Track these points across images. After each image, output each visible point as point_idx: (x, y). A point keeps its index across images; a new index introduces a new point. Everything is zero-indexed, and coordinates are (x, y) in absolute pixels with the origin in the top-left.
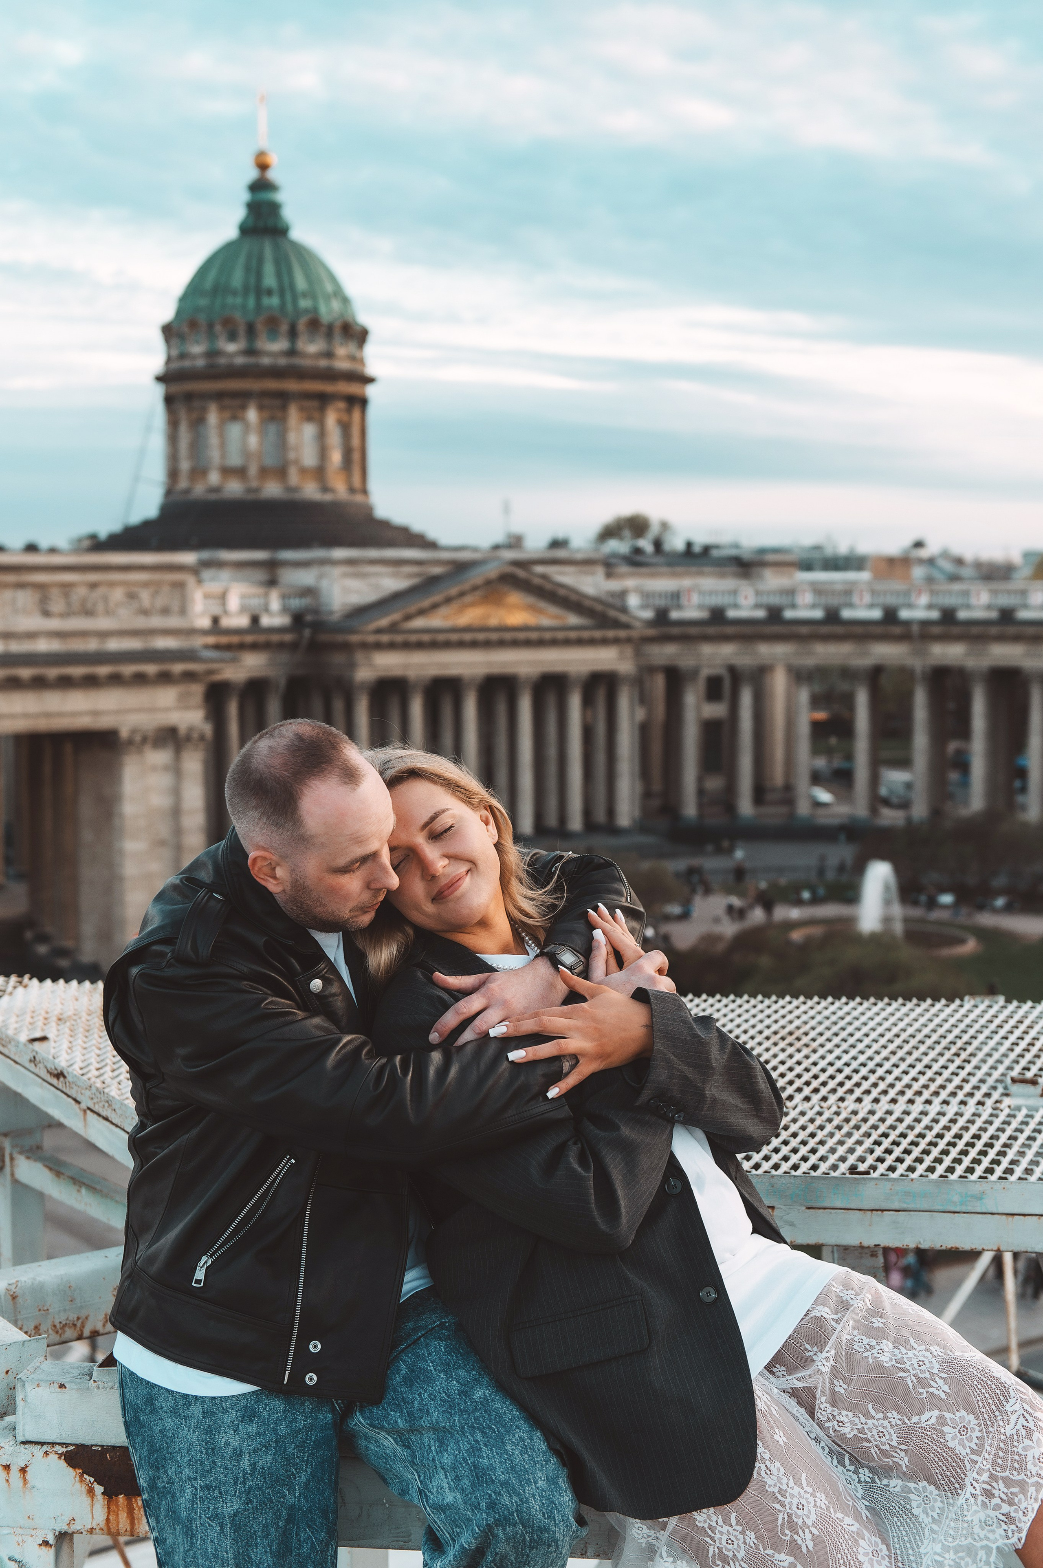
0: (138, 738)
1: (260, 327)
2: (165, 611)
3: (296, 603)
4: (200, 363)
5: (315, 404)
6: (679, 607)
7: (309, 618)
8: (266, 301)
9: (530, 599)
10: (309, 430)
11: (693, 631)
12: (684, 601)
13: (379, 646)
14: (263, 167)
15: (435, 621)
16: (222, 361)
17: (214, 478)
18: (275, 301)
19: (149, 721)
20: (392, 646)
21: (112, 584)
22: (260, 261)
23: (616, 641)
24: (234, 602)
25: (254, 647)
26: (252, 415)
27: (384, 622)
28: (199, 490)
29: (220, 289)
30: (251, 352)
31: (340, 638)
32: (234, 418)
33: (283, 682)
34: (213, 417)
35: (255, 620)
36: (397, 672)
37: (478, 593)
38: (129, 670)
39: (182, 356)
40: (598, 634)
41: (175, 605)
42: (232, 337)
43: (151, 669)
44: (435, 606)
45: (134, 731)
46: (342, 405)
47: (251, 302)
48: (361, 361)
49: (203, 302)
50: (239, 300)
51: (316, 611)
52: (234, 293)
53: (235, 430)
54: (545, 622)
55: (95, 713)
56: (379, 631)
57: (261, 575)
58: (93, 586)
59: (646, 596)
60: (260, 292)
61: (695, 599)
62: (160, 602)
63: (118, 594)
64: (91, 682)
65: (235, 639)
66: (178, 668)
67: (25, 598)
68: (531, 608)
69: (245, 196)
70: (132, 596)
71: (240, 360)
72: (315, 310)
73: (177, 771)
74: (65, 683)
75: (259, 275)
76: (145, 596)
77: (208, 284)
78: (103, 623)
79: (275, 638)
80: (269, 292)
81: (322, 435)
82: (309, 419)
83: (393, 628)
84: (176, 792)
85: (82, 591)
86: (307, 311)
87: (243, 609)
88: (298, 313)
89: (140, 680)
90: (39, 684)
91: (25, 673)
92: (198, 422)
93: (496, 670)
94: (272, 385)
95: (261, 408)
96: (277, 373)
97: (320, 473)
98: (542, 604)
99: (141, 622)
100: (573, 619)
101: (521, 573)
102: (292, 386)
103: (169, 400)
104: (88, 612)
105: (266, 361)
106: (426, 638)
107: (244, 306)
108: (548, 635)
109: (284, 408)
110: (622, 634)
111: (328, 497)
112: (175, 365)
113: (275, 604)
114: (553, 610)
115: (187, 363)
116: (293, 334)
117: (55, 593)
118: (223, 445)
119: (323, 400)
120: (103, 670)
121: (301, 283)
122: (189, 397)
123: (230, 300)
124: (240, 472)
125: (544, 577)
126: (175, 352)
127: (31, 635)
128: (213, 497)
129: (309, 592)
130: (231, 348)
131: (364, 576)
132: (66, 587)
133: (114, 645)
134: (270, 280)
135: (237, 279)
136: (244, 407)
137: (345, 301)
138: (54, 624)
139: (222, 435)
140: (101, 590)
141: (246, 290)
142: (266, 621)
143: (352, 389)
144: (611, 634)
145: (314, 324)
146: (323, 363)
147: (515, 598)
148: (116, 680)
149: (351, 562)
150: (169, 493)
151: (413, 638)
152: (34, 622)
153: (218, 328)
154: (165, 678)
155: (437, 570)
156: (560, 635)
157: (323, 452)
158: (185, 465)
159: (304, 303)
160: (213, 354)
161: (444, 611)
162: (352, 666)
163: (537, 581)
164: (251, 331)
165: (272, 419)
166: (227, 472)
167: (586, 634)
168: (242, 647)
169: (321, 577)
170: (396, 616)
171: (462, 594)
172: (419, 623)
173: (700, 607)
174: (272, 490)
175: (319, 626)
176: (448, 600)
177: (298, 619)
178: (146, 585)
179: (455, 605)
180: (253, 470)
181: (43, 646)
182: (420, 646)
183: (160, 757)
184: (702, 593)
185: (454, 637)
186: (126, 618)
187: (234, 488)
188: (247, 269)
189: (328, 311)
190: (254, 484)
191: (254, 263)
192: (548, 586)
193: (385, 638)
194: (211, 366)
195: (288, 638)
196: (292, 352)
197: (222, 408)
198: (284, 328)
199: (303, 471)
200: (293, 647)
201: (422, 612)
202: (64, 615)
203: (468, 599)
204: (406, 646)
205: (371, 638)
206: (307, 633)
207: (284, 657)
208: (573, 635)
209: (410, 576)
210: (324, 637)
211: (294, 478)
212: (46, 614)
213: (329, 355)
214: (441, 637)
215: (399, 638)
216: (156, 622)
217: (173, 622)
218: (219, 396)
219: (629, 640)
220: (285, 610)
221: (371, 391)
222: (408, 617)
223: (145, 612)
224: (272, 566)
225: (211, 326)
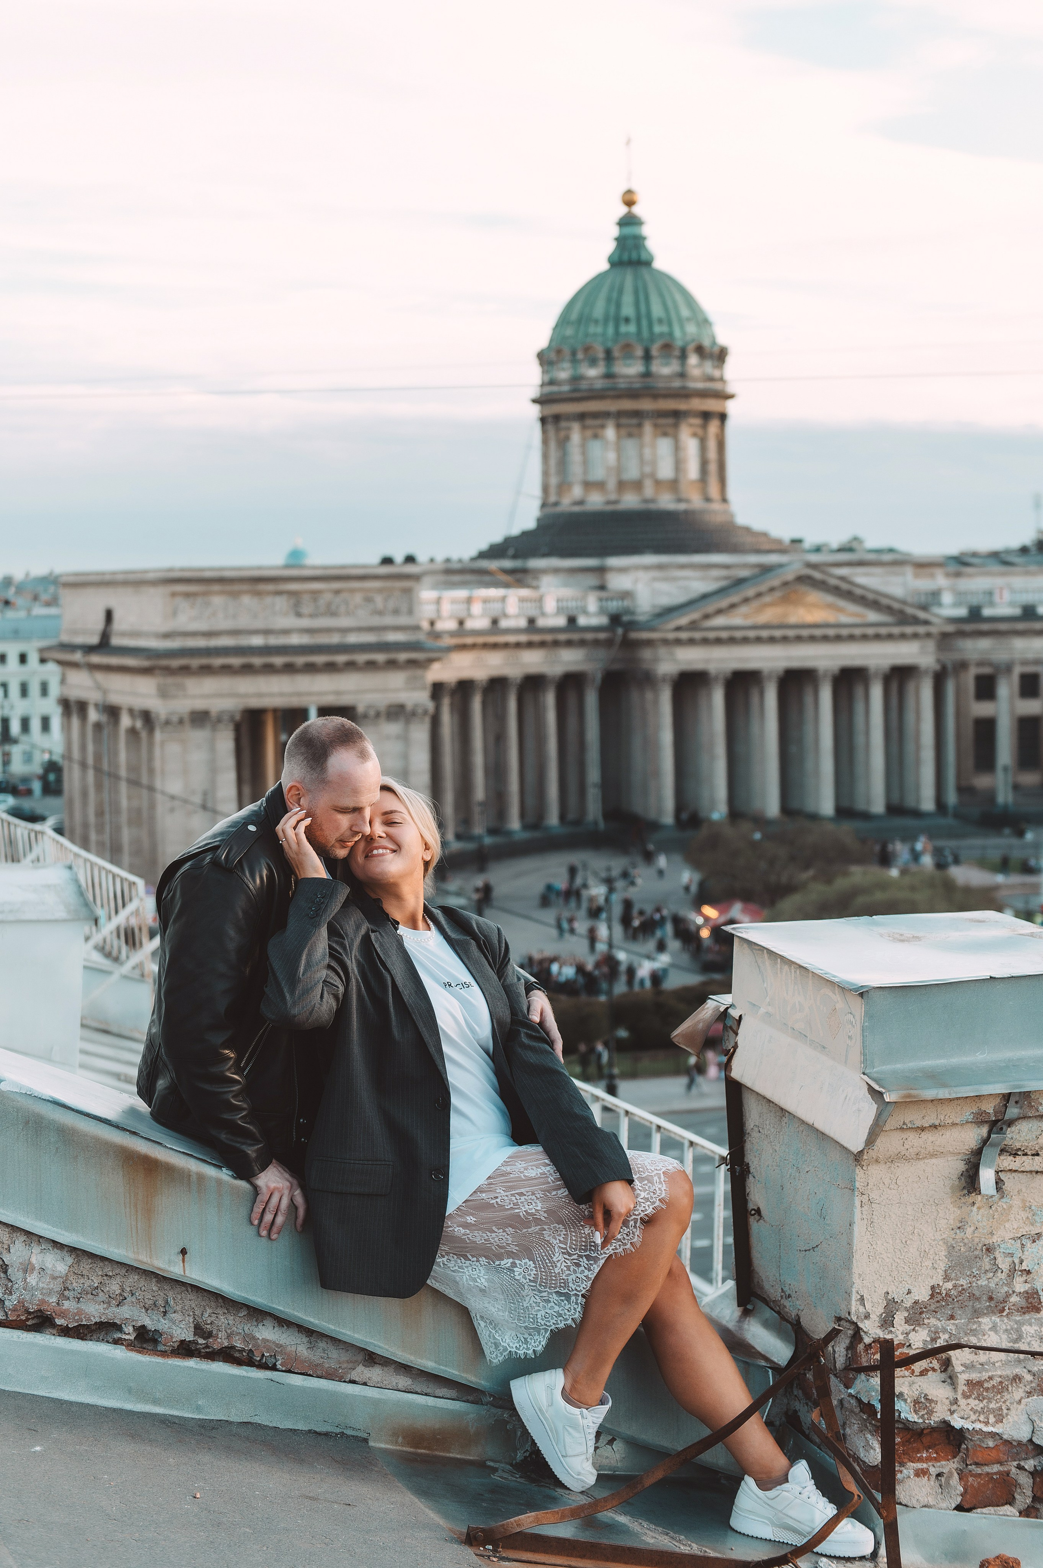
0: (372, 713)
1: (616, 353)
2: (396, 612)
3: (614, 606)
4: (566, 388)
5: (670, 421)
6: (992, 604)
7: (625, 618)
8: (623, 329)
9: (830, 599)
10: (664, 446)
11: (1003, 627)
12: (996, 598)
13: (678, 642)
14: (629, 201)
15: (736, 619)
16: (584, 385)
17: (577, 492)
18: (632, 328)
19: (382, 700)
20: (691, 642)
21: (352, 591)
22: (621, 292)
23: (915, 636)
24: (550, 605)
25: (569, 644)
26: (610, 433)
27: (684, 621)
28: (566, 504)
29: (584, 319)
30: (609, 376)
31: (645, 635)
32: (596, 436)
33: (599, 676)
34: (576, 437)
35: (572, 620)
36: (699, 666)
37: (778, 594)
38: (361, 658)
39: (552, 382)
40: (896, 630)
41: (404, 608)
42: (593, 362)
43: (380, 657)
44: (733, 606)
45: (369, 707)
46: (697, 421)
47: (611, 330)
48: (722, 379)
49: (569, 332)
50: (599, 330)
51: (629, 611)
52: (596, 322)
53: (595, 448)
54: (844, 619)
55: (338, 693)
56: (678, 629)
57: (592, 580)
58: (337, 592)
59: (959, 595)
60: (619, 320)
61: (1007, 596)
62: (391, 604)
63: (358, 598)
64: (331, 668)
65: (549, 638)
66: (403, 657)
67: (281, 603)
68: (830, 606)
69: (615, 231)
70: (369, 600)
71: (599, 384)
72: (671, 334)
73: (405, 739)
74: (311, 669)
75: (618, 305)
76: (379, 600)
77: (574, 316)
78: (344, 622)
79: (589, 636)
80: (627, 320)
81: (677, 448)
82: (665, 434)
83: (693, 626)
84: (405, 757)
85: (328, 597)
86: (662, 335)
87: (559, 611)
88: (652, 338)
89: (371, 665)
90: (289, 669)
91: (278, 661)
92: (563, 442)
93: (795, 664)
94: (627, 405)
95: (618, 426)
96: (633, 394)
97: (674, 485)
98: (842, 603)
99: (376, 621)
100: (873, 616)
101: (817, 575)
102: (646, 405)
103: (543, 420)
104: (334, 614)
105: (622, 384)
106: (724, 635)
107: (604, 335)
108: (845, 632)
109: (640, 426)
110: (921, 630)
111: (682, 507)
112: (548, 389)
113: (592, 605)
114: (852, 608)
115: (554, 389)
116: (647, 357)
117: (306, 598)
118: (585, 463)
119: (677, 415)
120: (341, 659)
121: (657, 310)
122: (557, 418)
123: (592, 329)
124: (600, 485)
125: (842, 578)
126: (547, 378)
127: (286, 632)
128: (576, 509)
129: (626, 595)
130: (592, 372)
131: (674, 579)
132: (315, 594)
133: (353, 639)
134: (628, 310)
135: (599, 311)
136: (603, 427)
137: (704, 322)
138: (305, 623)
139: (584, 453)
140: (344, 595)
141: (606, 320)
142: (582, 621)
143: (711, 405)
144: (909, 630)
145: (667, 347)
146: (677, 384)
147: (815, 596)
148: (351, 666)
149: (660, 567)
150: (544, 505)
151: (712, 635)
152: (290, 622)
153: (580, 356)
154: (392, 664)
155: (744, 573)
156: (857, 632)
157: (679, 464)
158: (554, 481)
159: (657, 329)
160: (576, 379)
161: (744, 609)
162: (656, 660)
163: (833, 582)
164: (609, 356)
165: (630, 435)
166: (588, 485)
167: (883, 631)
168: (556, 644)
169: (636, 581)
170: (695, 615)
171: (759, 595)
172: (719, 621)
173: (1012, 604)
174: (630, 501)
175: (632, 625)
176: (746, 600)
177: (615, 619)
178: (380, 591)
179: (755, 604)
180: (612, 484)
181: (295, 640)
182: (718, 641)
183: (393, 728)
184: (1013, 591)
185: (752, 634)
186: (363, 618)
187: (596, 501)
188: (609, 300)
189: (681, 334)
190: (613, 497)
191: (615, 295)
192: (844, 586)
193: (684, 635)
194: (574, 391)
195: (602, 636)
196: (647, 374)
197: (584, 428)
198: (639, 352)
199: (658, 483)
200: (609, 643)
201: (719, 612)
202: (312, 616)
203: (767, 599)
204: (705, 642)
205: (671, 636)
206: (620, 631)
207: (602, 654)
208: (870, 631)
209: (717, 579)
210: (634, 635)
211: (649, 490)
212: (299, 615)
213: (682, 375)
214: (738, 634)
215: (697, 635)
216: (389, 620)
217: (403, 620)
218: (582, 417)
219: (928, 635)
220: (602, 611)
221: (731, 407)
222: (707, 617)
223: (380, 613)
224: (601, 570)
225: (574, 353)
